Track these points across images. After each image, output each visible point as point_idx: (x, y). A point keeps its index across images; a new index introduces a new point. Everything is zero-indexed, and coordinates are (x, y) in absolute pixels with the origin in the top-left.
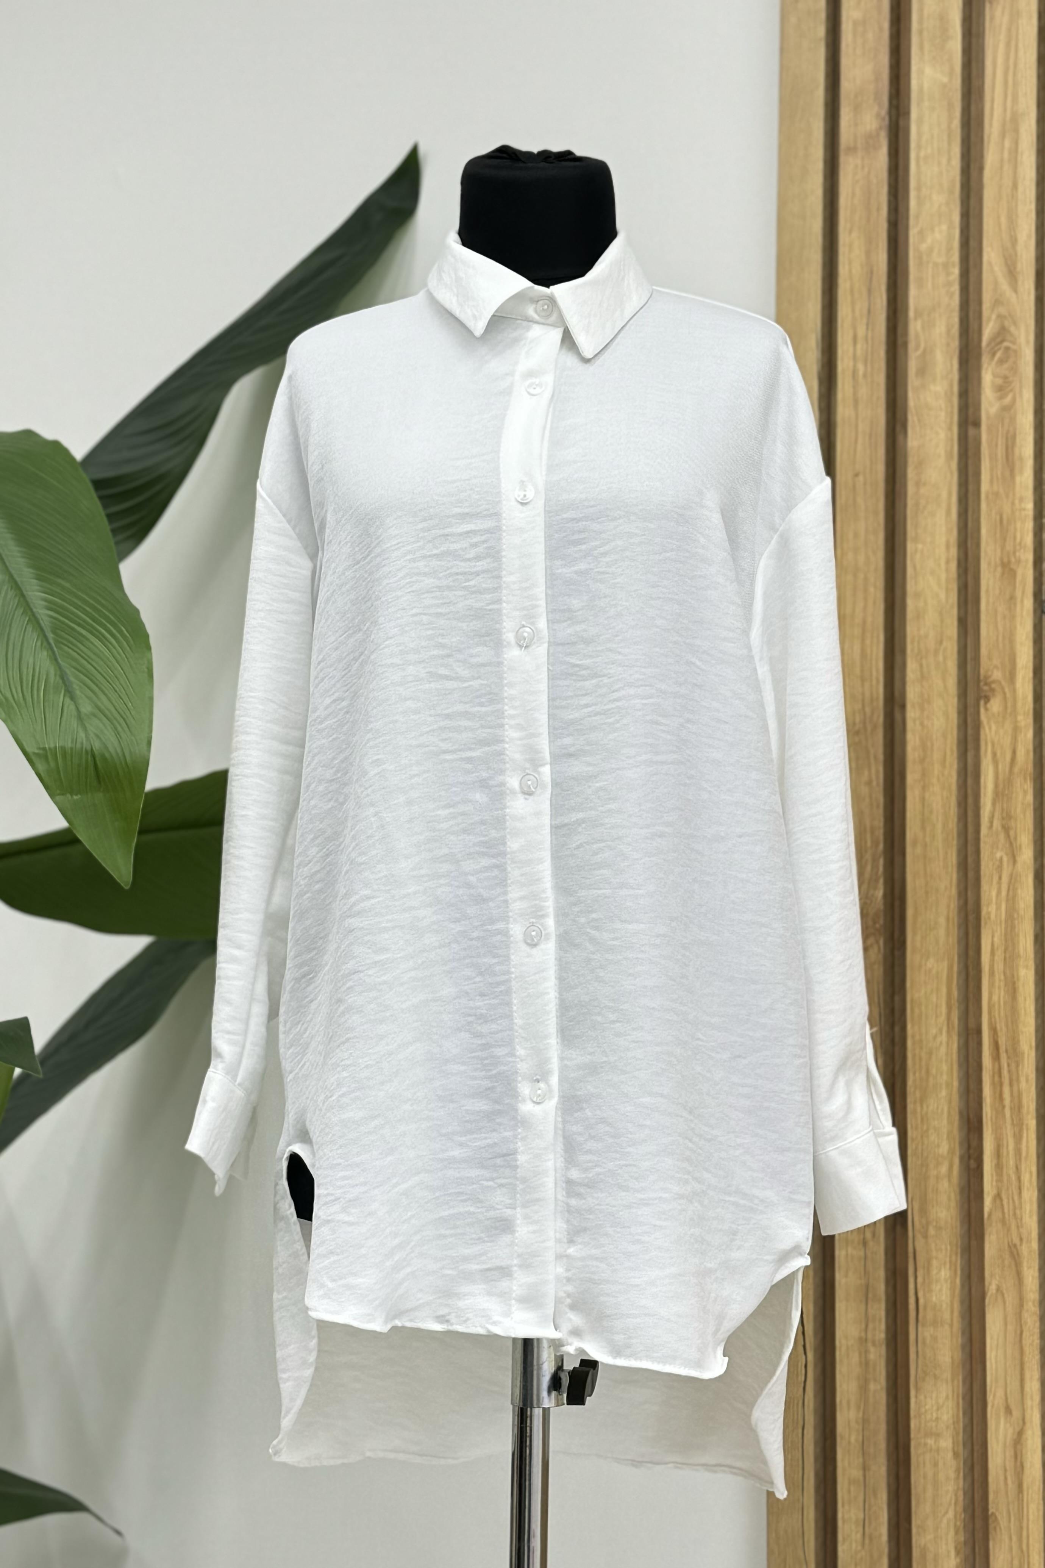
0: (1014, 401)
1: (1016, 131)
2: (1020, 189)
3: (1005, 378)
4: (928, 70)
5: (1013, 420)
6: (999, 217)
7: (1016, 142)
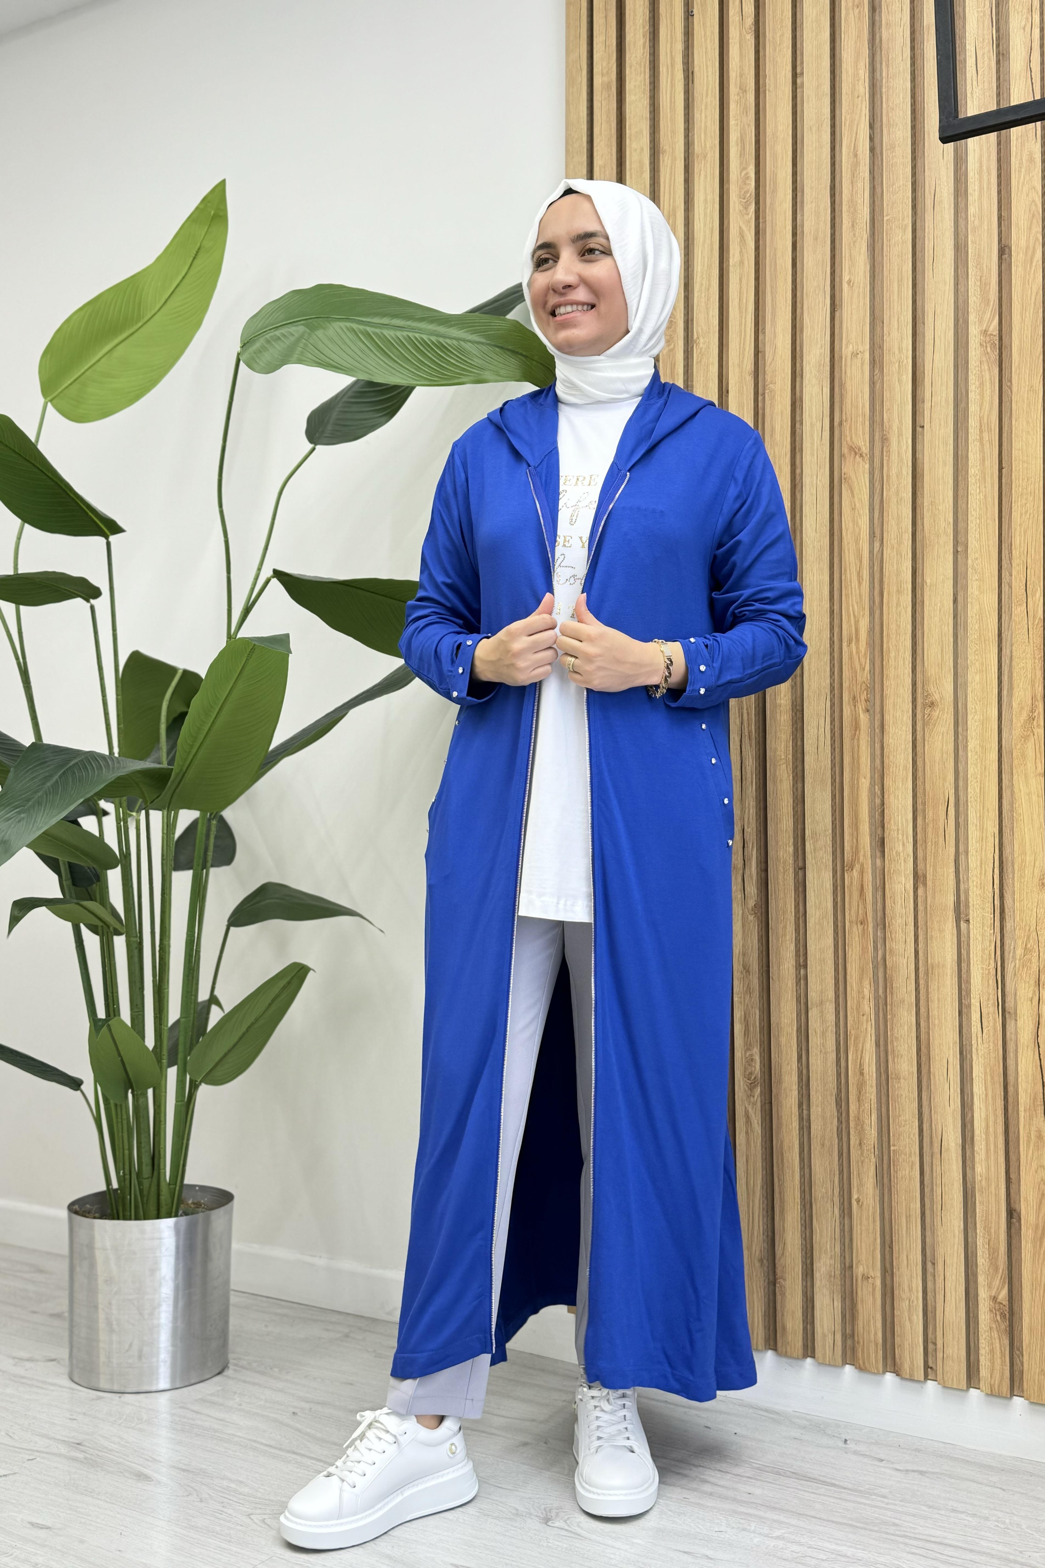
0: (674, 347)
1: (675, 215)
3: (671, 336)
5: (674, 356)
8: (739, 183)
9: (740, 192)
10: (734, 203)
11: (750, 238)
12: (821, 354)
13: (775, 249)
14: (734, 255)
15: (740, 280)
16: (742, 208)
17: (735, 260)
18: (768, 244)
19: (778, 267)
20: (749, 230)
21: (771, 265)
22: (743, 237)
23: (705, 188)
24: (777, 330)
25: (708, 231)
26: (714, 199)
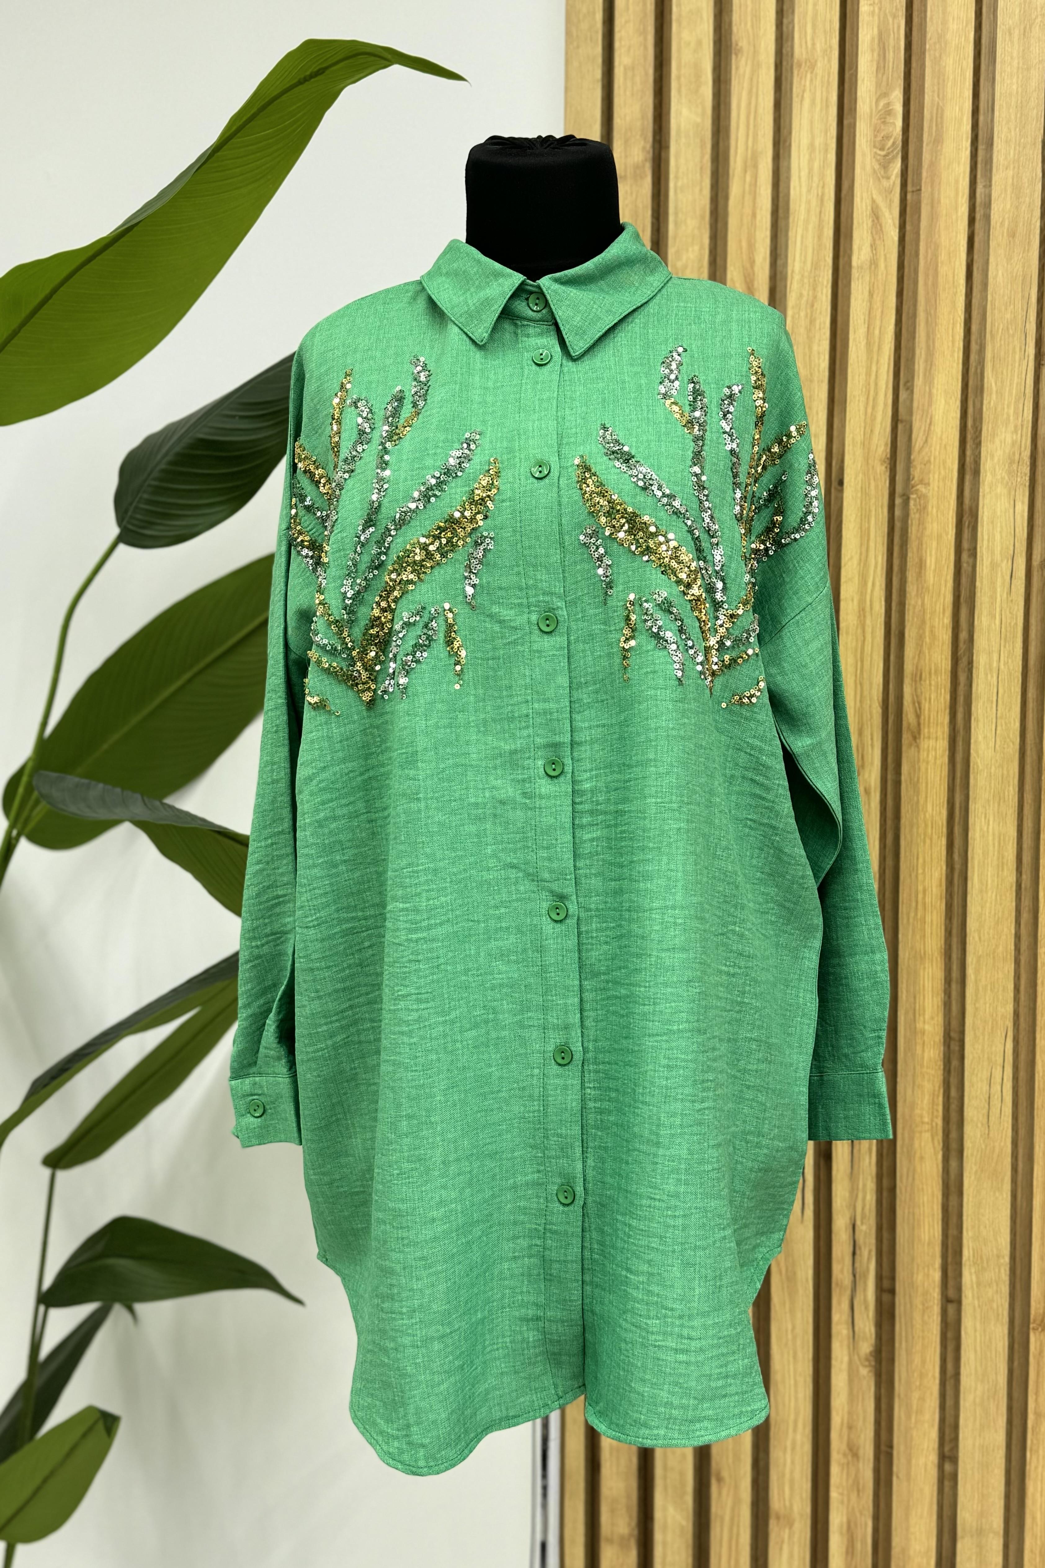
1: (755, 166)
2: (758, 217)
4: (685, 112)
6: (740, 241)
7: (755, 177)
8: (874, 120)
9: (875, 136)
10: (864, 155)
11: (890, 221)
12: (1013, 443)
13: (937, 247)
14: (860, 249)
15: (871, 294)
16: (877, 167)
17: (862, 257)
18: (923, 236)
19: (941, 280)
20: (890, 207)
21: (927, 275)
22: (878, 218)
23: (812, 123)
24: (934, 391)
25: (814, 202)
26: (826, 145)
